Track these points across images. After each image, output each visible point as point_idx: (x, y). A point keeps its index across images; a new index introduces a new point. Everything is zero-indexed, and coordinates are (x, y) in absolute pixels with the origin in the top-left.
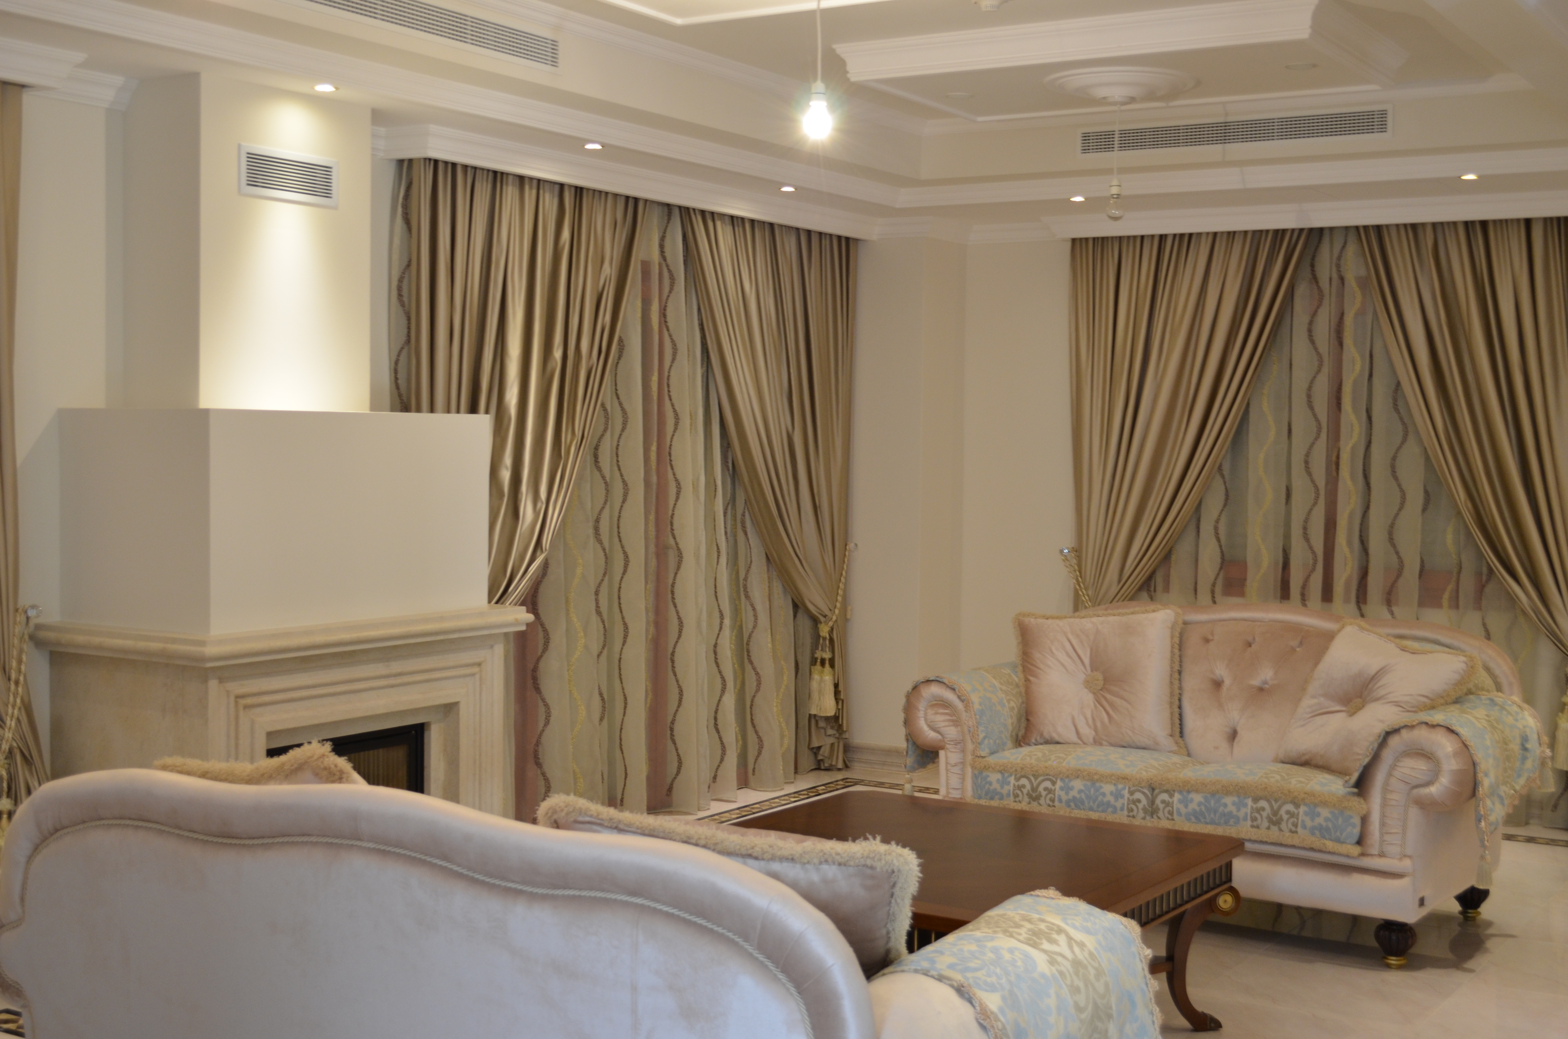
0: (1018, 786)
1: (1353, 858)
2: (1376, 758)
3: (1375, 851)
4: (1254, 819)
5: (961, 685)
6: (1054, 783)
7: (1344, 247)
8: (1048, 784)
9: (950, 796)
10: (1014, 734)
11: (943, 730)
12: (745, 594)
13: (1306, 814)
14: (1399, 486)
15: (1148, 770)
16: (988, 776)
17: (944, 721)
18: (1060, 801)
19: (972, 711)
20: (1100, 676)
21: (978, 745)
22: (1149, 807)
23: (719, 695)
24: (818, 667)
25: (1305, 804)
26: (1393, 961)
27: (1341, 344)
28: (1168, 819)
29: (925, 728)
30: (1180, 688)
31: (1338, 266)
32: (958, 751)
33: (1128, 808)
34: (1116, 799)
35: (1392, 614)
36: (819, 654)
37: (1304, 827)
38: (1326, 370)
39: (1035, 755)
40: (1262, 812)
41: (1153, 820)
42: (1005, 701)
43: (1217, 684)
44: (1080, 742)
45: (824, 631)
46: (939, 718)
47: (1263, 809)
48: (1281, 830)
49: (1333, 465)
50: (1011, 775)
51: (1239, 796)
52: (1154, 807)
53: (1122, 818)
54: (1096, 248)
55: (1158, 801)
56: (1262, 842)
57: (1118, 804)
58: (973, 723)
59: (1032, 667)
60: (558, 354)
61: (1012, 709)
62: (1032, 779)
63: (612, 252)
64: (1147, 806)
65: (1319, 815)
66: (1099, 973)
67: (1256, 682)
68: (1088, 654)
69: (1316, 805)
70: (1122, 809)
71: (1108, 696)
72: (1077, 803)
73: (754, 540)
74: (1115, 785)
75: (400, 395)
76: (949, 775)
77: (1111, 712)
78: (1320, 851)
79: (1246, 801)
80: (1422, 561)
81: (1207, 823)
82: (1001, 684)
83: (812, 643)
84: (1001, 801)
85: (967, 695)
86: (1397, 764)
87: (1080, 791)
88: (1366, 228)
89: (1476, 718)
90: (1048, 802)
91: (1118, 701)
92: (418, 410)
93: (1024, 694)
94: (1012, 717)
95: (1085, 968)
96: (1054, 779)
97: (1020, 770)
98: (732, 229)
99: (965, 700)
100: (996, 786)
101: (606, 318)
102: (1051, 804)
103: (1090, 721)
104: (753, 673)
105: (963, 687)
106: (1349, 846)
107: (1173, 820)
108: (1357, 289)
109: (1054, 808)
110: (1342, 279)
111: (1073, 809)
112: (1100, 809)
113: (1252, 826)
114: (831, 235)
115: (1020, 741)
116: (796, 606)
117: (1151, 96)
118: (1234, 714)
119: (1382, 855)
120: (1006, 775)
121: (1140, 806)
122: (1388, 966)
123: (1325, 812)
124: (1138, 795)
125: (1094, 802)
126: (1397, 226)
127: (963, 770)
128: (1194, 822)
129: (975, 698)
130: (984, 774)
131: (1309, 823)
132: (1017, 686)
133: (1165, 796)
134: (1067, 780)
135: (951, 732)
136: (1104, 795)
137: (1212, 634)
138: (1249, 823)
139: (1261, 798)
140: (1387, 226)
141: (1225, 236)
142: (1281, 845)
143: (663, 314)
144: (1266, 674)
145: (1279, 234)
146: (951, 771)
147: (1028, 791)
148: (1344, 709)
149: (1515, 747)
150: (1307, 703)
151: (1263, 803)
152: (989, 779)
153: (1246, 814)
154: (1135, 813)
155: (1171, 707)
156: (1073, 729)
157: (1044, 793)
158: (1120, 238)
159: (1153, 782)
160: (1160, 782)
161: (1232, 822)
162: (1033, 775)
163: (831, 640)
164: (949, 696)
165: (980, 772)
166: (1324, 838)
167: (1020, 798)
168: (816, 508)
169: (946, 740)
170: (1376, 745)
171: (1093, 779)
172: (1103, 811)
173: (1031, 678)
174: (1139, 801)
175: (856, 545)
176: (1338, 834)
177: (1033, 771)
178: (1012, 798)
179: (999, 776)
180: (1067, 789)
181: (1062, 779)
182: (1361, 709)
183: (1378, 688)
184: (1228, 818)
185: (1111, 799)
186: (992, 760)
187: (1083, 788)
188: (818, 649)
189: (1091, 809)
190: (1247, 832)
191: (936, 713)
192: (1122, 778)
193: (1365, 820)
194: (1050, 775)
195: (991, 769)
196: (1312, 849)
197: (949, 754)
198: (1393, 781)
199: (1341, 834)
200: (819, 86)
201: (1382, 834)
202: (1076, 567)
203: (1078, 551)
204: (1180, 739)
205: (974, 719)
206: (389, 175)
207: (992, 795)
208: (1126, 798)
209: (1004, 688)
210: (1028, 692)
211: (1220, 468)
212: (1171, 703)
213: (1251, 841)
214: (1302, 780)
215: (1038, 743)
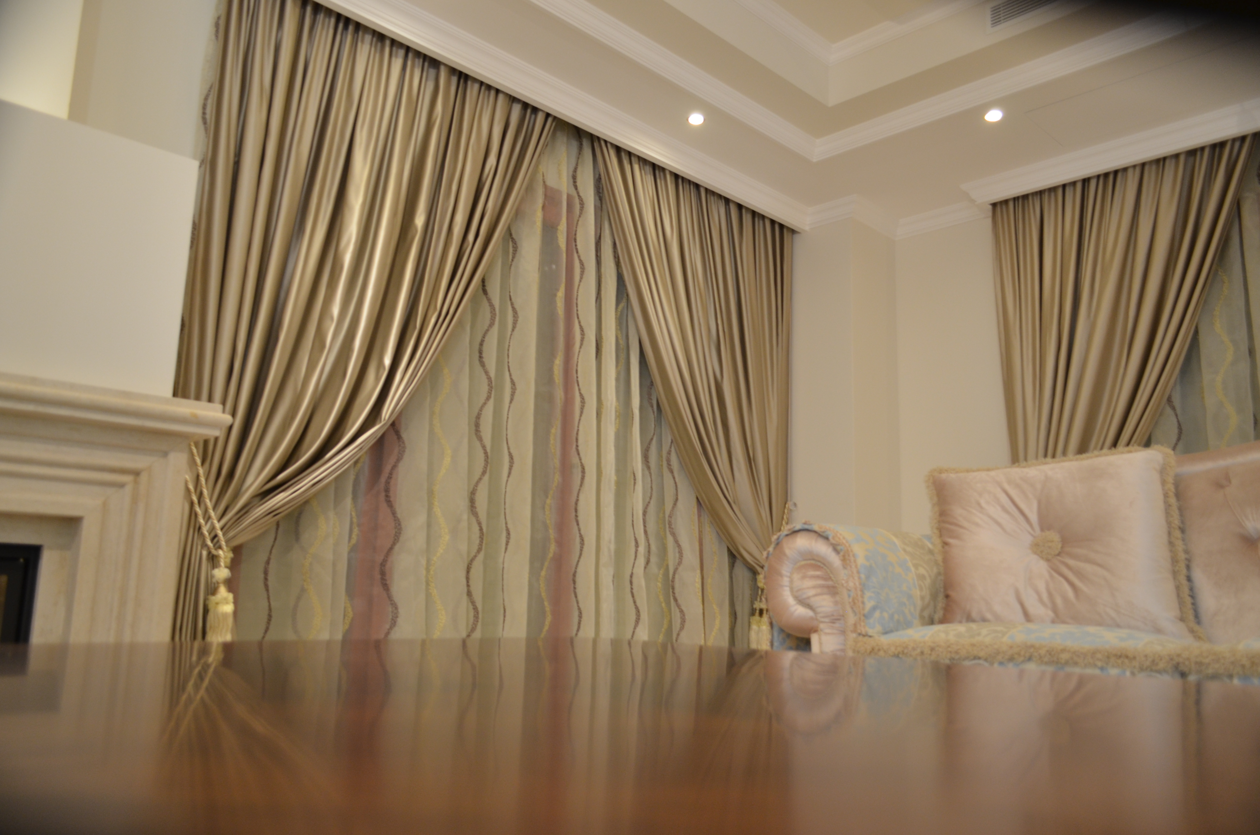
10: (925, 611)
11: (813, 601)
12: (670, 531)
17: (814, 587)
19: (853, 567)
20: (1054, 536)
21: (862, 618)
23: (633, 627)
24: (757, 617)
29: (791, 601)
30: (1187, 552)
32: (835, 631)
36: (757, 605)
39: (955, 630)
42: (910, 564)
43: (1250, 541)
45: (762, 581)
46: (809, 583)
54: (1017, 211)
58: (855, 584)
59: (951, 527)
61: (921, 577)
68: (1035, 508)
71: (1071, 562)
73: (682, 481)
77: (1074, 580)
83: (751, 594)
85: (847, 545)
91: (1088, 568)
93: (942, 564)
94: (921, 589)
97: (929, 652)
98: (652, 178)
99: (841, 550)
103: (1045, 596)
104: (678, 610)
105: (841, 534)
114: (763, 216)
115: (934, 619)
116: (733, 556)
129: (859, 552)
132: (931, 552)
135: (825, 604)
137: (1228, 479)
141: (1155, 163)
143: (571, 237)
145: (1218, 147)
155: (1175, 579)
156: (1017, 606)
158: (1041, 193)
160: (1198, 660)
164: (822, 548)
168: (750, 461)
169: (819, 616)
173: (951, 541)
177: (950, 652)
186: (884, 640)
188: (756, 600)
191: (804, 577)
192: (1116, 655)
194: (979, 658)
195: (881, 653)
197: (825, 638)
204: (1197, 625)
205: (856, 578)
209: (909, 549)
210: (946, 560)
211: (1169, 400)
212: (1175, 574)
215: (963, 622)
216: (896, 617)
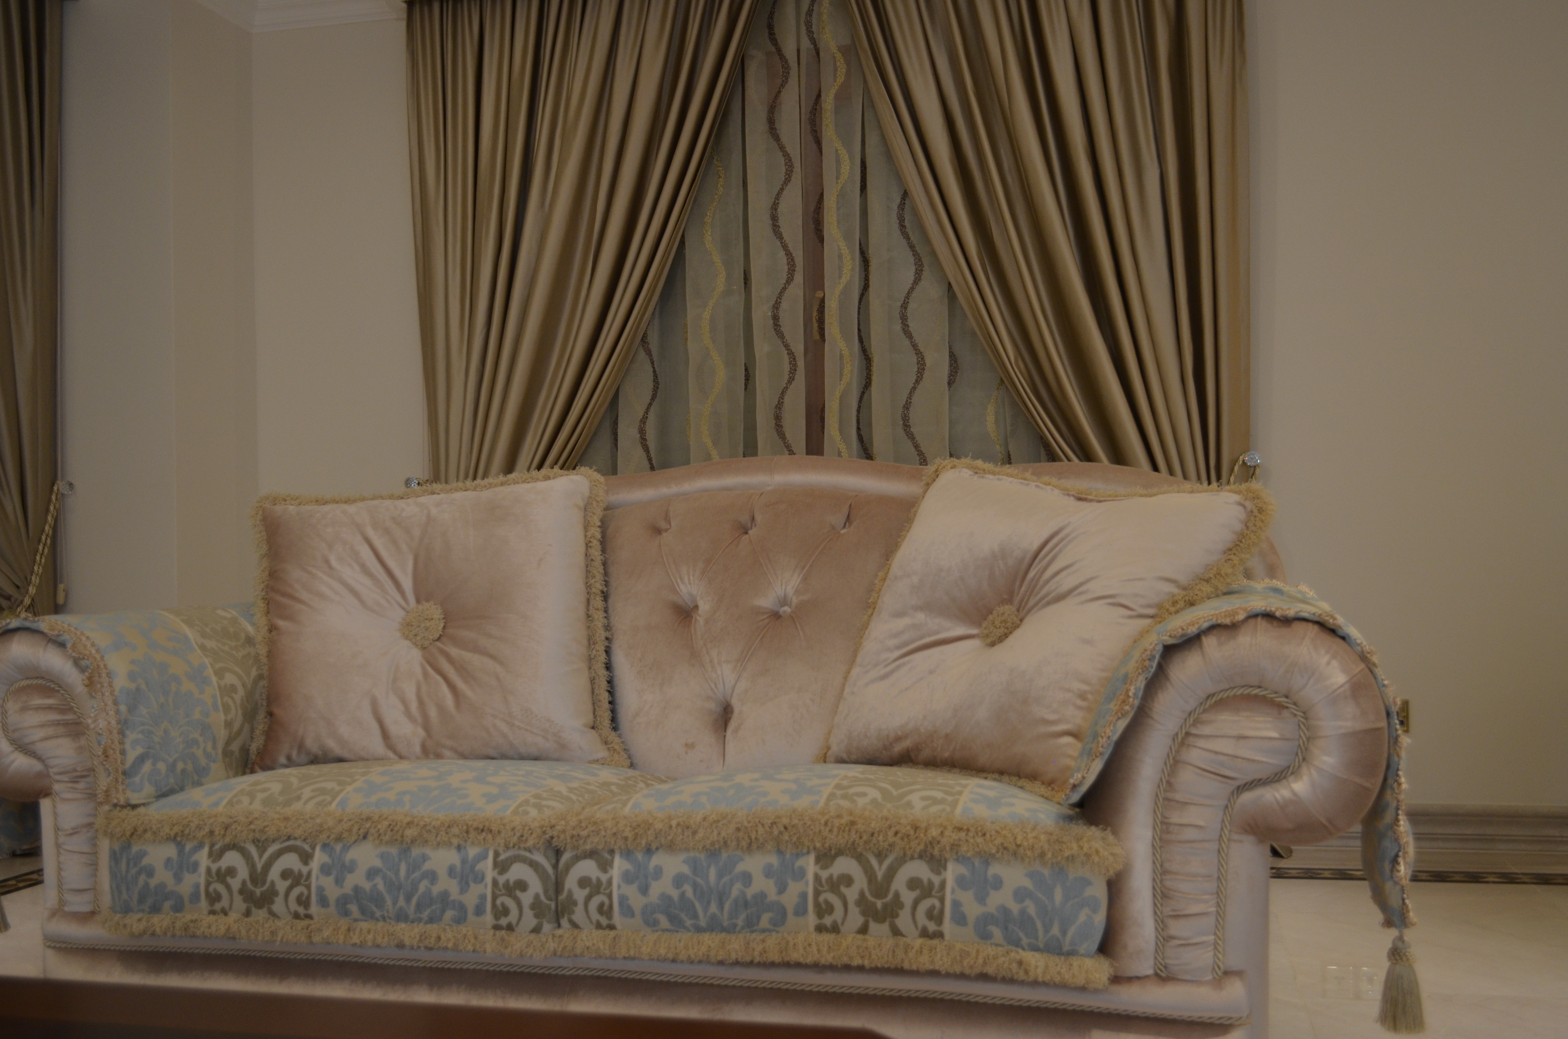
0: (219, 870)
1: (1096, 991)
3: (1146, 968)
4: (823, 910)
5: (82, 634)
6: (306, 858)
8: (291, 861)
9: (66, 909)
10: (235, 747)
11: (40, 747)
13: (961, 882)
14: (914, 346)
15: (544, 803)
16: (144, 854)
17: (42, 726)
18: (323, 901)
19: (107, 694)
20: (434, 611)
21: (121, 778)
22: (551, 900)
25: (961, 859)
28: (599, 926)
29: (5, 748)
30: (608, 628)
32: (79, 796)
33: (494, 905)
34: (464, 887)
37: (961, 920)
38: (798, 177)
39: (264, 790)
40: (843, 889)
41: (559, 932)
42: (210, 672)
43: (685, 614)
44: (391, 754)
46: (33, 719)
47: (848, 880)
48: (896, 932)
50: (201, 846)
51: (780, 852)
52: (563, 897)
53: (480, 935)
55: (571, 882)
56: (847, 969)
57: (470, 899)
58: (109, 723)
59: (284, 600)
61: (229, 691)
62: (253, 850)
64: (543, 898)
65: (998, 884)
67: (766, 602)
68: (409, 566)
69: (987, 859)
70: (479, 911)
71: (454, 651)
72: (366, 903)
74: (459, 848)
76: (62, 858)
78: (1011, 981)
79: (800, 862)
81: (699, 930)
82: (204, 635)
84: (178, 915)
85: (98, 657)
86: (1194, 731)
87: (371, 874)
90: (294, 906)
91: (475, 660)
93: (264, 660)
94: (227, 709)
96: (307, 847)
97: (223, 832)
99: (87, 667)
100: (163, 876)
102: (301, 910)
103: (414, 706)
105: (88, 638)
106: (1089, 963)
107: (612, 927)
109: (311, 922)
111: (356, 920)
112: (425, 915)
113: (820, 929)
115: (246, 762)
118: (724, 671)
119: (1163, 976)
120: (188, 847)
121: (527, 898)
123: (1015, 876)
124: (518, 872)
125: (408, 899)
127: (93, 842)
128: (668, 930)
129: (118, 667)
130: (135, 849)
131: (973, 909)
132: (250, 641)
133: (587, 868)
134: (338, 847)
135: (63, 751)
136: (433, 876)
137: (667, 519)
138: (812, 919)
139: (840, 853)
142: (899, 971)
144: (783, 585)
146: (67, 847)
147: (244, 883)
148: (974, 631)
150: (886, 629)
151: (844, 865)
152: (145, 861)
153: (804, 896)
154: (513, 917)
155: (590, 668)
156: (375, 725)
157: (282, 886)
159: (555, 833)
160: (575, 833)
161: (765, 921)
162: (253, 841)
164: (55, 661)
165: (125, 845)
166: (1017, 944)
167: (225, 903)
169: (52, 771)
170: (1141, 685)
171: (404, 838)
172: (431, 920)
173: (281, 623)
174: (522, 885)
176: (1055, 930)
177: (254, 831)
178: (204, 904)
179: (170, 851)
180: (340, 870)
181: (325, 846)
182: (1018, 626)
183: (1057, 573)
184: (754, 912)
185: (452, 887)
186: (155, 811)
187: (378, 863)
189: (401, 917)
190: (810, 945)
191: (24, 709)
192: (477, 829)
193: (1117, 887)
194: (295, 839)
195: (148, 835)
196: (985, 976)
197: (62, 808)
198: (1186, 777)
199: (1064, 933)
201: (1161, 923)
204: (613, 733)
205: (112, 713)
207: (155, 899)
208: (489, 880)
209: (210, 644)
210: (271, 656)
211: (644, 339)
212: (590, 660)
213: (817, 967)
214: (939, 795)
215: (291, 763)
216: (180, 766)
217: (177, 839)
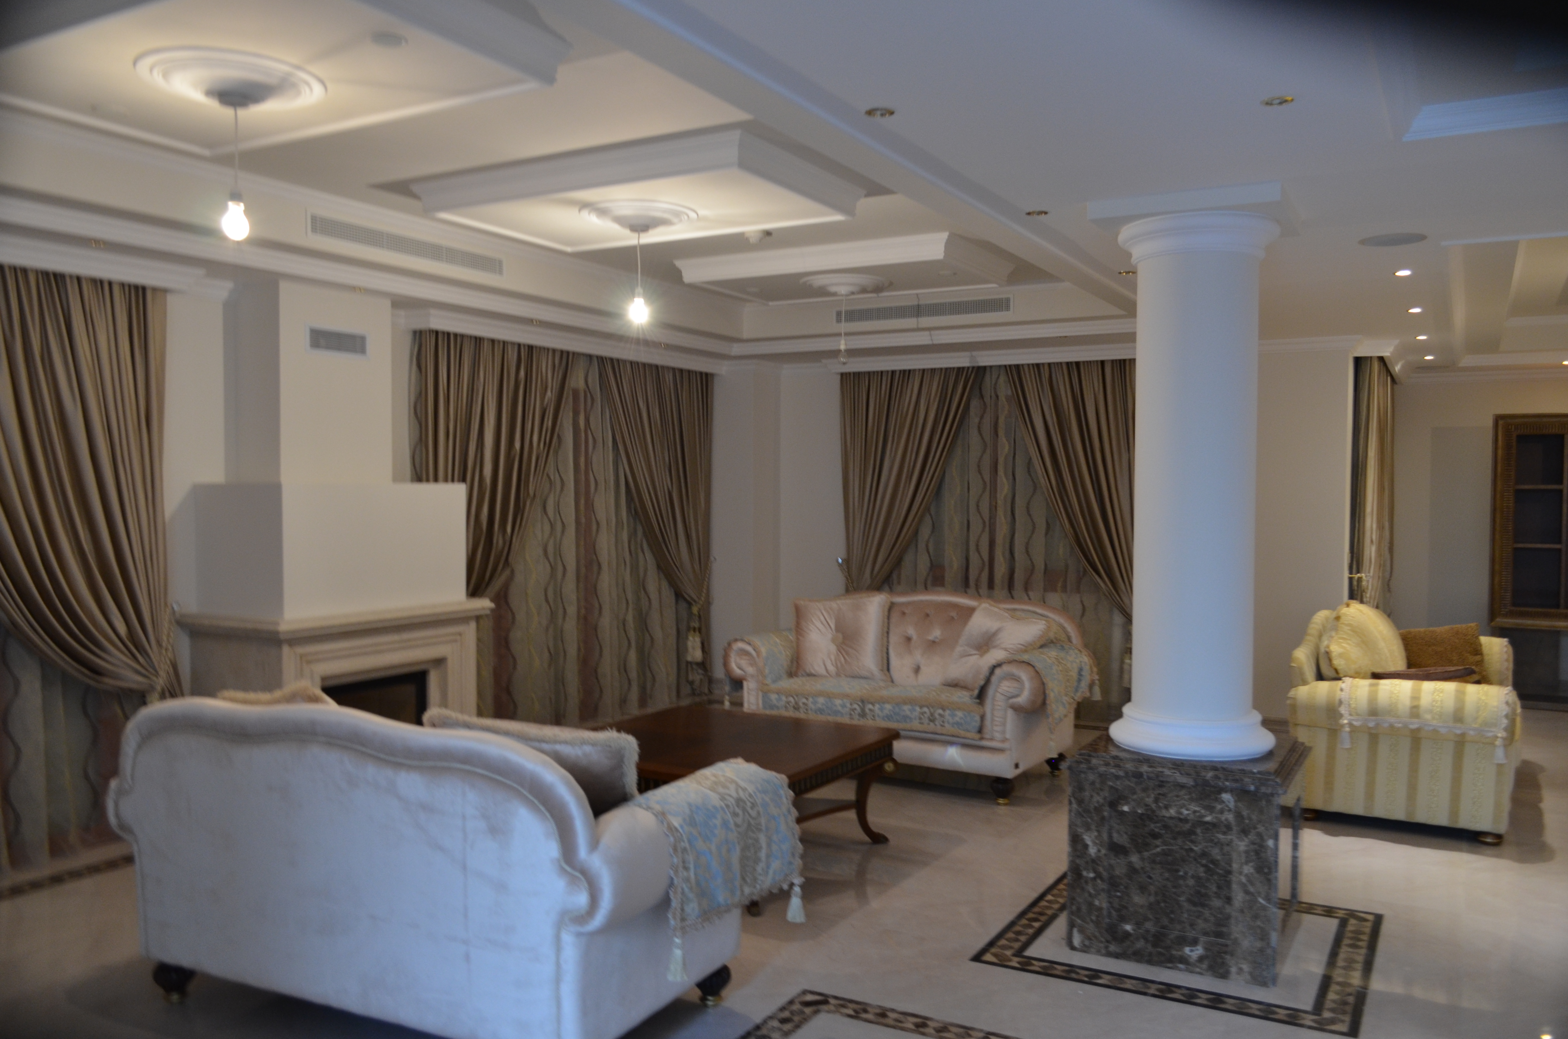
0: (787, 701)
1: (976, 740)
2: (988, 681)
3: (988, 736)
4: (920, 719)
6: (808, 699)
7: (998, 377)
8: (804, 700)
10: (787, 671)
11: (745, 668)
12: (643, 589)
13: (949, 714)
14: (1032, 520)
15: (864, 690)
16: (771, 696)
17: (745, 663)
18: (811, 710)
19: (762, 657)
20: (840, 635)
21: (766, 677)
22: (862, 713)
23: (626, 650)
24: (692, 632)
25: (949, 709)
26: (1001, 801)
27: (997, 435)
28: (872, 719)
29: (735, 666)
30: (888, 641)
31: (995, 389)
32: (753, 681)
33: (849, 713)
34: (843, 708)
35: (1028, 595)
36: (692, 624)
37: (948, 723)
38: (988, 451)
39: (797, 682)
40: (924, 715)
41: (863, 721)
42: (783, 651)
43: (909, 639)
44: (827, 675)
45: (695, 610)
46: (743, 662)
47: (925, 713)
48: (936, 725)
49: (993, 508)
50: (783, 695)
51: (912, 705)
52: (864, 712)
53: (846, 720)
54: (855, 379)
55: (866, 709)
56: (926, 732)
57: (844, 712)
58: (762, 664)
59: (801, 630)
60: (517, 445)
61: (787, 656)
62: (795, 697)
63: (553, 385)
64: (860, 712)
65: (956, 715)
66: (753, 805)
67: (931, 638)
68: (834, 621)
69: (955, 710)
70: (846, 714)
72: (821, 711)
73: (649, 555)
74: (842, 700)
75: (416, 473)
76: (749, 696)
77: (846, 656)
78: (958, 736)
79: (916, 708)
80: (1046, 565)
81: (894, 722)
82: (781, 641)
83: (687, 617)
84: (778, 711)
85: (759, 648)
86: (1000, 684)
87: (822, 704)
88: (1010, 366)
89: (1049, 657)
91: (851, 650)
92: (428, 480)
93: (795, 648)
94: (787, 661)
95: (744, 802)
96: (808, 697)
97: (789, 692)
98: (630, 368)
99: (757, 651)
100: (775, 702)
101: (549, 423)
102: (806, 712)
103: (834, 662)
104: (648, 635)
105: (756, 643)
106: (974, 733)
107: (875, 720)
108: (1006, 403)
109: (808, 715)
110: (997, 397)
111: (819, 715)
112: (834, 715)
113: (920, 723)
114: (696, 372)
115: (791, 674)
117: (864, 290)
118: (918, 656)
119: (992, 739)
120: (781, 695)
121: (856, 712)
122: (999, 804)
123: (960, 714)
124: (856, 706)
125: (831, 711)
126: (1028, 365)
127: (757, 693)
128: (887, 721)
129: (763, 651)
130: (769, 695)
131: (951, 720)
132: (792, 642)
133: (870, 706)
134: (815, 698)
135: (750, 670)
136: (835, 706)
137: (907, 610)
138: (918, 721)
139: (924, 706)
140: (1023, 365)
141: (930, 372)
142: (936, 733)
143: (587, 420)
144: (936, 633)
145: (960, 370)
146: (750, 693)
147: (793, 704)
148: (976, 652)
149: (1074, 674)
150: (959, 649)
151: (925, 709)
152: (771, 698)
153: (914, 715)
154: (853, 716)
155: (882, 653)
156: (823, 666)
157: (802, 706)
158: (869, 373)
159: (865, 698)
160: (869, 698)
161: (908, 720)
162: (795, 695)
163: (700, 617)
164: (749, 648)
165: (765, 693)
166: (960, 728)
167: (789, 709)
169: (747, 675)
170: (988, 674)
171: (829, 696)
172: (836, 716)
173: (800, 638)
174: (856, 709)
175: (715, 558)
176: (967, 726)
177: (796, 692)
178: (784, 709)
179: (776, 696)
180: (815, 703)
181: (813, 698)
182: (984, 652)
183: (996, 640)
184: (906, 718)
185: (840, 708)
186: (773, 686)
187: (824, 702)
188: (691, 621)
189: (829, 715)
190: (917, 726)
191: (742, 659)
192: (847, 696)
193: (983, 717)
194: (805, 695)
195: (773, 692)
196: (953, 736)
197: (749, 683)
198: (998, 694)
199: (969, 727)
200: (639, 290)
201: (990, 726)
202: (846, 570)
203: (847, 561)
204: (887, 672)
205: (763, 662)
206: (408, 340)
207: (772, 707)
208: (848, 707)
209: (783, 643)
210: (798, 646)
211: (929, 510)
212: (882, 651)
213: (919, 731)
214: (949, 695)
215: (803, 676)
216: (776, 675)
217: (778, 693)
